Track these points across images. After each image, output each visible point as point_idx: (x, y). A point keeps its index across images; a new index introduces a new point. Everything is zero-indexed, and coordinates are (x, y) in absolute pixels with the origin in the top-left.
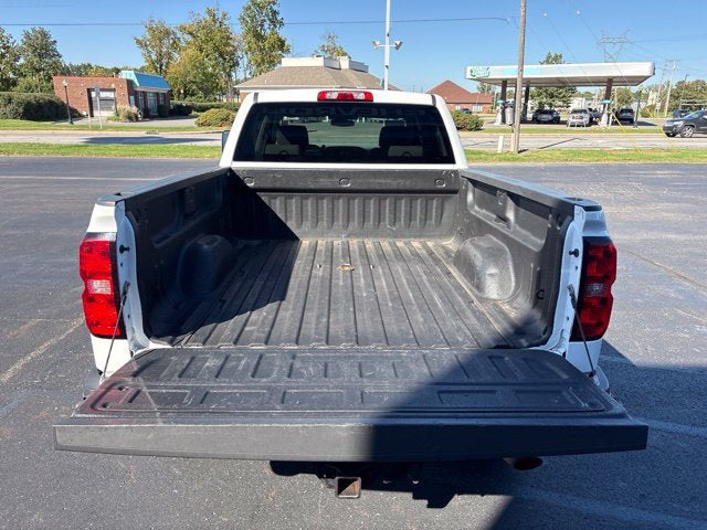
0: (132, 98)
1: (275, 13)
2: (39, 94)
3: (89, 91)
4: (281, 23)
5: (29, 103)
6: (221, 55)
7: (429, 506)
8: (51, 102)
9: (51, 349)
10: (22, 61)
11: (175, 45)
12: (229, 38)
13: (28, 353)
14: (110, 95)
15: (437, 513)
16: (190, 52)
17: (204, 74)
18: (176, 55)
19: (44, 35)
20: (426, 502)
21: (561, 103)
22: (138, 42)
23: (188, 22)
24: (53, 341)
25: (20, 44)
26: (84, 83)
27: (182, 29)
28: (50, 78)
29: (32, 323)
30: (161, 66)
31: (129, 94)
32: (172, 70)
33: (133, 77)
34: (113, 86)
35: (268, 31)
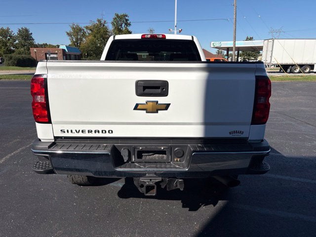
0: (64, 57)
1: (127, 20)
2: (24, 55)
3: (46, 54)
4: (130, 24)
5: (19, 59)
6: (103, 39)
7: (189, 210)
8: (29, 59)
9: (23, 151)
10: (17, 42)
11: (84, 35)
12: (107, 31)
13: (12, 152)
14: (55, 56)
15: (194, 213)
16: (90, 37)
17: (96, 47)
18: (84, 39)
19: (27, 31)
20: (188, 209)
21: (253, 58)
22: (68, 34)
23: (90, 25)
24: (24, 148)
25: (16, 34)
26: (43, 50)
27: (87, 28)
28: (29, 49)
29: (15, 141)
30: (77, 44)
31: (63, 56)
32: (82, 45)
33: (65, 48)
34: (56, 52)
35: (124, 28)
